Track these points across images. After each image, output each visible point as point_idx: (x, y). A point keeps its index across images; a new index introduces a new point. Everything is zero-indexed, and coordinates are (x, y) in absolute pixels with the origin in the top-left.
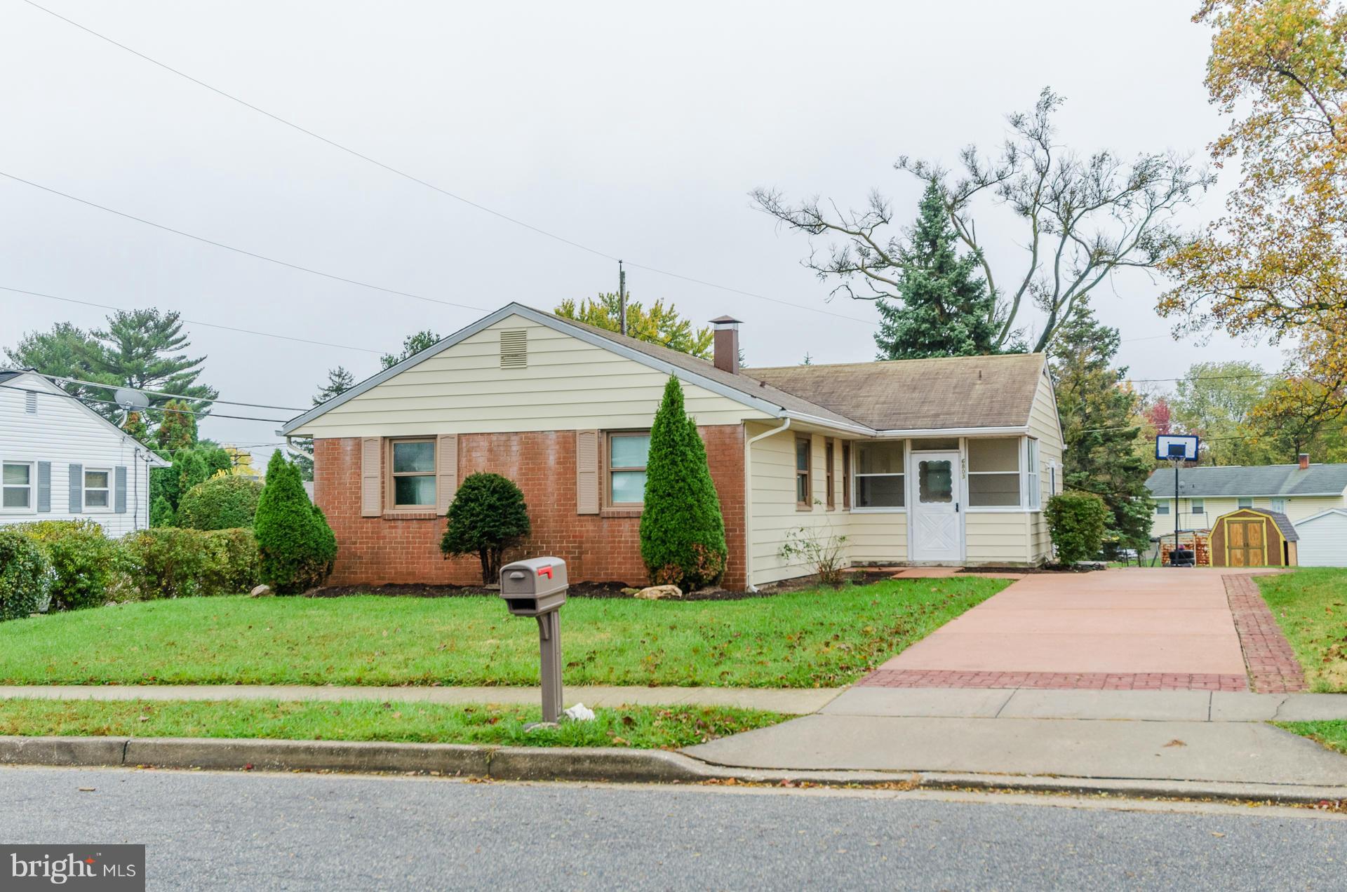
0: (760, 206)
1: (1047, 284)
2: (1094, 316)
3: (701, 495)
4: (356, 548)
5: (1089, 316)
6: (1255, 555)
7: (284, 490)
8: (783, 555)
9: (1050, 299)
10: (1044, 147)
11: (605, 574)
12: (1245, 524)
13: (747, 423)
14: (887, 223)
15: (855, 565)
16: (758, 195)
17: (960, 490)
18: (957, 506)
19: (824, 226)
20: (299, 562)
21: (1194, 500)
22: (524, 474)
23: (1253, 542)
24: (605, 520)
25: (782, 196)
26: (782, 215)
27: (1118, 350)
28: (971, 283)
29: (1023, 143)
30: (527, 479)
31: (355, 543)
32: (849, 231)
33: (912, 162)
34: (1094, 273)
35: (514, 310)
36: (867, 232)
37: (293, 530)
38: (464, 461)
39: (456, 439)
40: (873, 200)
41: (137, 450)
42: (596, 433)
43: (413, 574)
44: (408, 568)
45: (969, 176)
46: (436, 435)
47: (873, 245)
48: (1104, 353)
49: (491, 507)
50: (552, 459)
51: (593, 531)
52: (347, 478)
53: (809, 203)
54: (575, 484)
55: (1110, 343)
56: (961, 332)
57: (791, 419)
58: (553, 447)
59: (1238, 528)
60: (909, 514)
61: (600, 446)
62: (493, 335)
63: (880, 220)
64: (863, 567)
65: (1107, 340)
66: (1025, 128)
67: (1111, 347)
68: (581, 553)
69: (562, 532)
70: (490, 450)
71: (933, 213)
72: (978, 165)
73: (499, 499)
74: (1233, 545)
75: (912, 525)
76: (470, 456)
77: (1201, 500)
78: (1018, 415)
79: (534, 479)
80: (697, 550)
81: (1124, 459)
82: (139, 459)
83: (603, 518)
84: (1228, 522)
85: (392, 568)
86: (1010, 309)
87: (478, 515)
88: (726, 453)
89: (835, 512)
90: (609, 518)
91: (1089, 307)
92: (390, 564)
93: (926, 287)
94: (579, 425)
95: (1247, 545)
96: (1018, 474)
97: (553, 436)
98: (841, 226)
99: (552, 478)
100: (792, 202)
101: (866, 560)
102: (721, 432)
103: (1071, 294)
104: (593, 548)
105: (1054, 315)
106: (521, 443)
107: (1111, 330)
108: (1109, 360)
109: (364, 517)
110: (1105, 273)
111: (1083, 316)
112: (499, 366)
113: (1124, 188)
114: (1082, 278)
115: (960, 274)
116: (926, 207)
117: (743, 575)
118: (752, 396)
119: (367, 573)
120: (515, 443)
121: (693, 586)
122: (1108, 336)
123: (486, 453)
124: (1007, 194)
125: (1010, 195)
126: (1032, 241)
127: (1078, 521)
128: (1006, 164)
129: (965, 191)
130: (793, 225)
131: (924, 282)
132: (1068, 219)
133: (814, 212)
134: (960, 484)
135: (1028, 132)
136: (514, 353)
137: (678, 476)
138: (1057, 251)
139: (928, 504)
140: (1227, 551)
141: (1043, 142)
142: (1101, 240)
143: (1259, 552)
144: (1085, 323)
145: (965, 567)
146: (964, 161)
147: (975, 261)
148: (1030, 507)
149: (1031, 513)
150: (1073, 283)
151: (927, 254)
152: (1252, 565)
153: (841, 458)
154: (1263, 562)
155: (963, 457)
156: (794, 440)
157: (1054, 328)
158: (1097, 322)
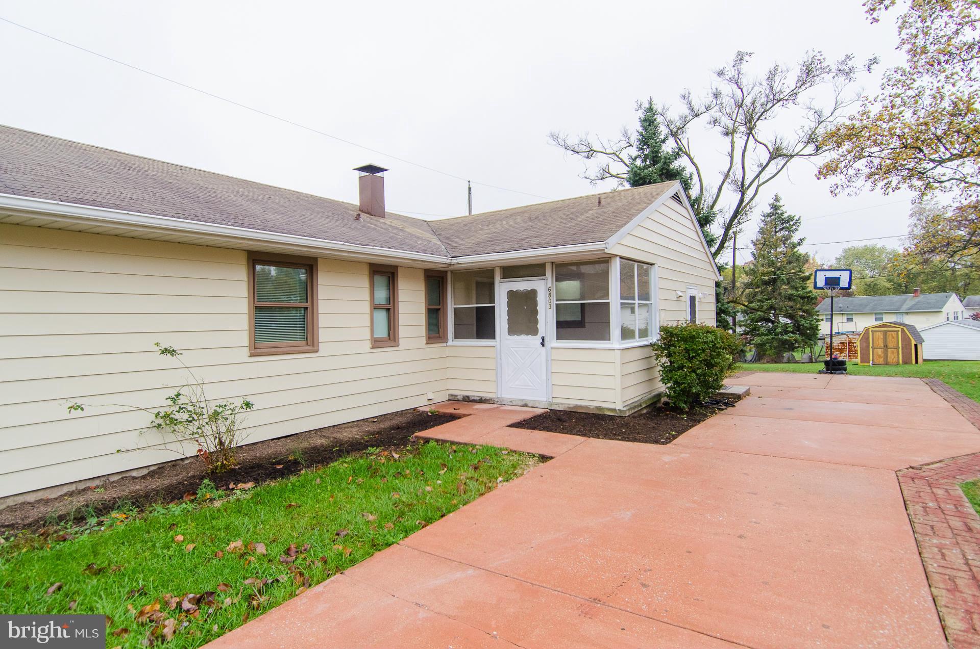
0: (553, 143)
1: (737, 173)
2: (784, 209)
5: (781, 209)
6: (893, 352)
9: (739, 183)
10: (740, 88)
12: (885, 333)
15: (451, 398)
16: (553, 136)
17: (546, 322)
18: (543, 340)
19: (593, 152)
21: (847, 314)
23: (890, 344)
25: (568, 137)
26: (568, 148)
27: (798, 228)
29: (727, 87)
32: (607, 152)
34: (775, 165)
36: (618, 153)
40: (625, 133)
45: (686, 111)
47: (621, 159)
48: (789, 230)
53: (582, 139)
55: (794, 225)
59: (880, 335)
60: (499, 347)
63: (627, 144)
65: (792, 223)
66: (727, 77)
67: (794, 227)
72: (693, 103)
74: (875, 346)
77: (852, 314)
81: (801, 292)
84: (872, 331)
89: (400, 348)
91: (781, 203)
95: (886, 346)
96: (609, 303)
98: (602, 151)
100: (572, 141)
103: (757, 180)
105: (743, 194)
107: (794, 216)
108: (793, 235)
111: (776, 209)
114: (763, 169)
115: (665, 163)
116: (644, 121)
122: (792, 221)
125: (717, 124)
128: (711, 99)
129: (685, 121)
130: (573, 153)
131: (639, 171)
133: (586, 144)
135: (728, 79)
138: (743, 148)
139: (516, 337)
140: (871, 350)
141: (739, 84)
142: (778, 140)
143: (895, 351)
144: (778, 214)
145: (550, 410)
146: (683, 101)
147: (677, 155)
148: (624, 341)
149: (623, 349)
150: (757, 173)
151: (645, 155)
152: (889, 360)
153: (423, 289)
154: (898, 358)
155: (549, 285)
156: (244, 262)
157: (744, 204)
158: (786, 212)
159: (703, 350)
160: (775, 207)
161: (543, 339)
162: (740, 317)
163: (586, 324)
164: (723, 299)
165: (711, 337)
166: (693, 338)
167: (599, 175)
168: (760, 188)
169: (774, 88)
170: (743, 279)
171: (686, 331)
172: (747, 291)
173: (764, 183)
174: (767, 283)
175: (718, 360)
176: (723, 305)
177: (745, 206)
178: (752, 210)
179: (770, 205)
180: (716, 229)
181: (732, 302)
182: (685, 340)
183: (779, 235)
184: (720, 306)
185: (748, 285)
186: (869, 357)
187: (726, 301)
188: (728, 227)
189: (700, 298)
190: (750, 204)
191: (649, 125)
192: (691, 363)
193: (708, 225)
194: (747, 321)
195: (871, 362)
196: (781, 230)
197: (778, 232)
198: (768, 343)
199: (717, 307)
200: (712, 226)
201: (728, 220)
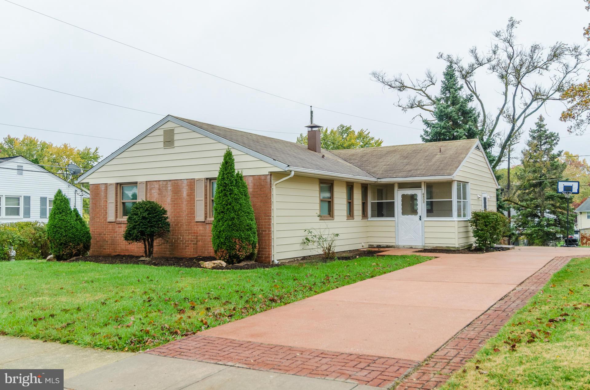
0: (375, 79)
1: (509, 109)
2: (547, 127)
3: (239, 212)
4: (105, 237)
5: (544, 127)
7: (58, 209)
8: (305, 243)
9: (511, 117)
10: (511, 46)
11: (208, 252)
13: (271, 174)
14: (434, 84)
15: (370, 246)
16: (374, 74)
17: (422, 209)
19: (405, 87)
20: (65, 244)
22: (173, 201)
24: (207, 225)
25: (385, 75)
26: (386, 83)
27: (558, 143)
28: (467, 110)
29: (502, 45)
30: (174, 204)
31: (105, 235)
32: (416, 89)
33: (445, 56)
34: (535, 105)
35: (169, 119)
36: (424, 89)
37: (61, 229)
38: (148, 194)
39: (145, 184)
40: (428, 74)
41: (76, 191)
42: (204, 180)
43: (128, 250)
44: (126, 247)
45: (473, 61)
46: (137, 182)
47: (426, 95)
48: (551, 143)
49: (144, 218)
50: (185, 193)
51: (203, 230)
52: (102, 203)
53: (398, 77)
54: (194, 206)
55: (554, 140)
56: (461, 133)
57: (294, 171)
58: (185, 188)
60: (397, 221)
61: (206, 187)
62: (160, 132)
63: (431, 83)
64: (374, 247)
65: (553, 138)
66: (502, 38)
67: (555, 142)
68: (197, 241)
69: (189, 230)
70: (159, 189)
71: (449, 77)
72: (478, 56)
73: (148, 214)
75: (398, 227)
76: (151, 192)
78: (451, 170)
79: (177, 204)
80: (235, 242)
82: (76, 194)
83: (207, 223)
85: (120, 247)
86: (494, 123)
87: (137, 222)
88: (262, 190)
89: (354, 220)
90: (209, 223)
91: (544, 123)
92: (119, 245)
93: (444, 112)
94: (197, 176)
96: (452, 201)
97: (185, 182)
98: (412, 87)
99: (185, 203)
100: (389, 77)
101: (375, 244)
102: (260, 179)
103: (524, 114)
104: (202, 239)
105: (514, 124)
106: (172, 185)
107: (555, 133)
108: (554, 147)
109: (109, 222)
110: (542, 104)
112: (162, 147)
113: (545, 60)
114: (528, 107)
115: (461, 106)
116: (446, 74)
117: (269, 254)
118: (274, 159)
119: (110, 249)
120: (169, 186)
121: (235, 260)
122: (553, 137)
123: (158, 191)
124: (494, 69)
125: (495, 70)
126: (504, 90)
127: (486, 226)
128: (491, 55)
129: (472, 68)
130: (390, 87)
131: (443, 109)
132: (519, 78)
133: (400, 81)
134: (421, 206)
135: (503, 39)
136: (169, 141)
137: (227, 202)
138: (514, 94)
139: (406, 216)
141: (511, 43)
142: (537, 89)
144: (542, 131)
145: (424, 249)
146: (471, 54)
147: (469, 99)
148: (459, 218)
149: (458, 221)
150: (524, 110)
151: (447, 97)
153: (361, 193)
155: (423, 192)
156: (318, 183)
157: (514, 131)
158: (548, 130)
159: (492, 222)
160: (540, 126)
161: (420, 217)
162: (513, 212)
163: (434, 212)
164: (501, 199)
165: (495, 216)
166: (487, 217)
167: (409, 105)
168: (526, 119)
169: (534, 59)
170: (516, 183)
171: (484, 214)
172: (519, 192)
173: (528, 115)
174: (535, 186)
175: (499, 227)
176: (500, 203)
177: (515, 133)
178: (521, 135)
179: (536, 124)
180: (495, 151)
181: (507, 200)
182: (484, 218)
183: (544, 147)
184: (499, 203)
185: (519, 188)
187: (503, 199)
188: (503, 147)
189: (488, 199)
190: (519, 131)
191: (450, 78)
192: (487, 228)
193: (490, 148)
194: (519, 216)
196: (545, 143)
197: (542, 145)
198: (535, 233)
199: (497, 203)
200: (492, 148)
201: (504, 142)
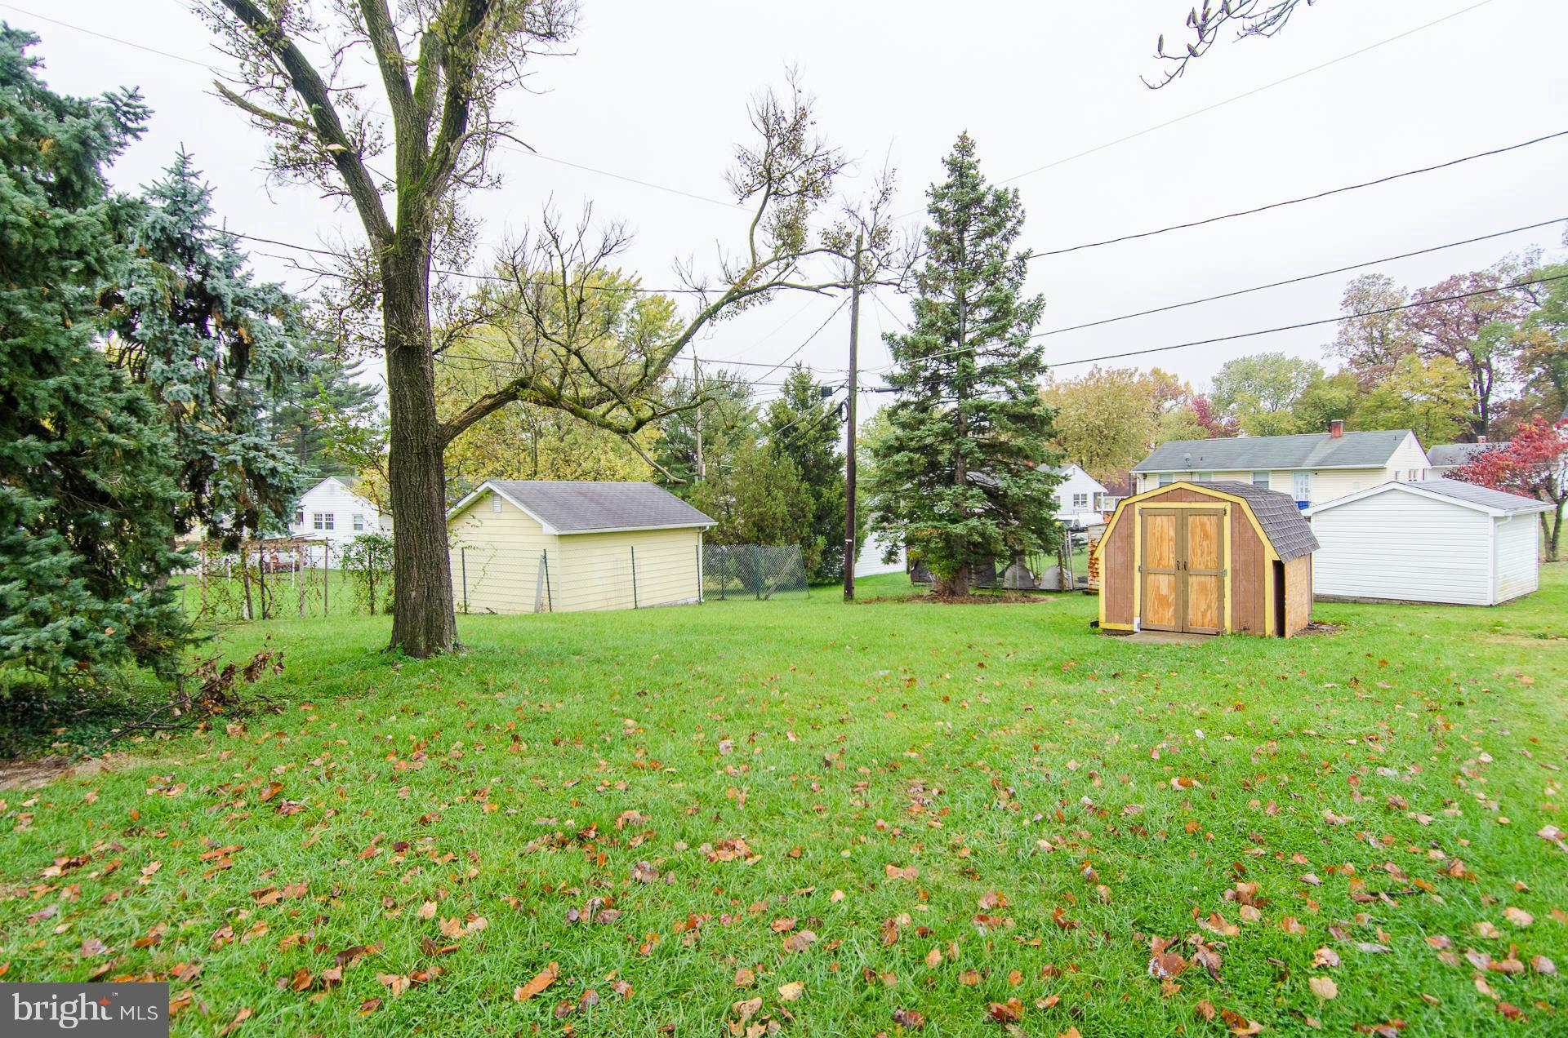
6: (1203, 589)
12: (1182, 517)
21: (1201, 474)
23: (1197, 561)
59: (1164, 527)
74: (1152, 564)
77: (1209, 474)
84: (1143, 512)
95: (1183, 566)
111: (962, 176)
140: (1137, 576)
143: (1211, 582)
152: (1193, 615)
154: (1221, 608)
160: (959, 169)
186: (1132, 603)
195: (1137, 620)
